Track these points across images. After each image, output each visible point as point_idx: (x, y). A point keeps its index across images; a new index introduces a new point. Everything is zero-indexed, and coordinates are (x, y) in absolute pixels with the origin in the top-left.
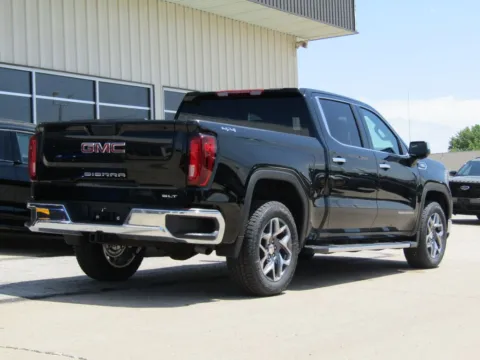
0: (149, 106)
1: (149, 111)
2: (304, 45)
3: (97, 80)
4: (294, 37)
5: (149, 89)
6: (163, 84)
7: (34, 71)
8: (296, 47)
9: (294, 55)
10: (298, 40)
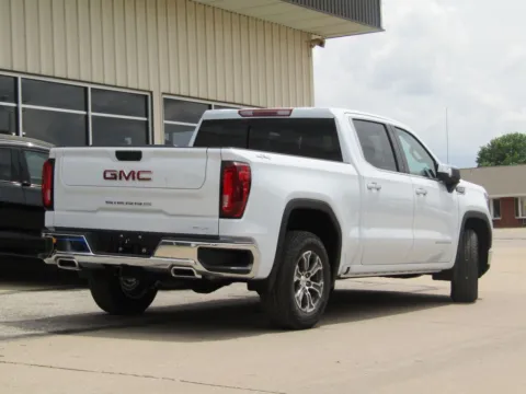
0: (147, 116)
1: (147, 122)
2: (321, 44)
3: (90, 86)
4: (310, 34)
5: (146, 96)
6: (162, 91)
7: (20, 77)
8: (312, 46)
9: (310, 55)
10: (314, 37)
